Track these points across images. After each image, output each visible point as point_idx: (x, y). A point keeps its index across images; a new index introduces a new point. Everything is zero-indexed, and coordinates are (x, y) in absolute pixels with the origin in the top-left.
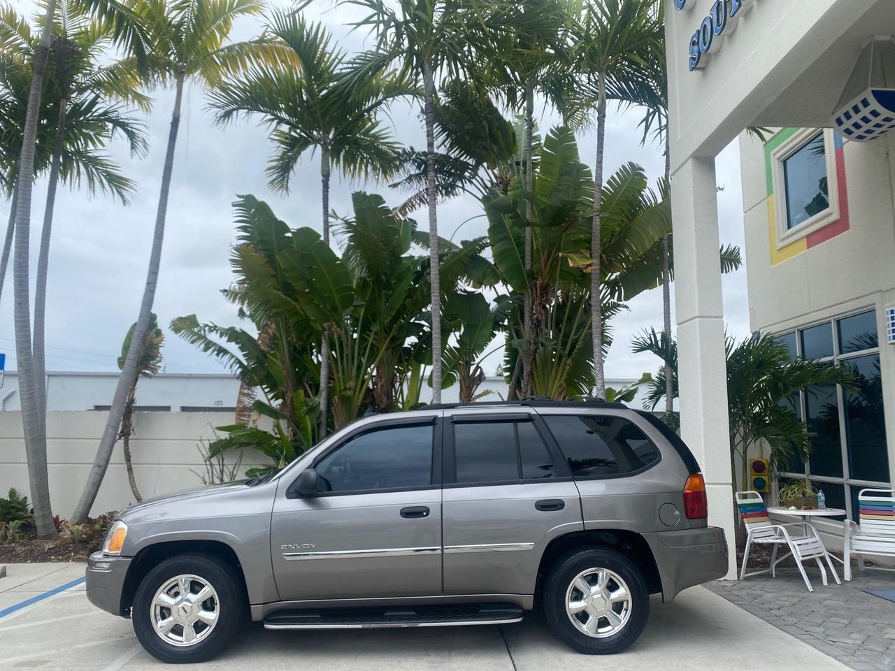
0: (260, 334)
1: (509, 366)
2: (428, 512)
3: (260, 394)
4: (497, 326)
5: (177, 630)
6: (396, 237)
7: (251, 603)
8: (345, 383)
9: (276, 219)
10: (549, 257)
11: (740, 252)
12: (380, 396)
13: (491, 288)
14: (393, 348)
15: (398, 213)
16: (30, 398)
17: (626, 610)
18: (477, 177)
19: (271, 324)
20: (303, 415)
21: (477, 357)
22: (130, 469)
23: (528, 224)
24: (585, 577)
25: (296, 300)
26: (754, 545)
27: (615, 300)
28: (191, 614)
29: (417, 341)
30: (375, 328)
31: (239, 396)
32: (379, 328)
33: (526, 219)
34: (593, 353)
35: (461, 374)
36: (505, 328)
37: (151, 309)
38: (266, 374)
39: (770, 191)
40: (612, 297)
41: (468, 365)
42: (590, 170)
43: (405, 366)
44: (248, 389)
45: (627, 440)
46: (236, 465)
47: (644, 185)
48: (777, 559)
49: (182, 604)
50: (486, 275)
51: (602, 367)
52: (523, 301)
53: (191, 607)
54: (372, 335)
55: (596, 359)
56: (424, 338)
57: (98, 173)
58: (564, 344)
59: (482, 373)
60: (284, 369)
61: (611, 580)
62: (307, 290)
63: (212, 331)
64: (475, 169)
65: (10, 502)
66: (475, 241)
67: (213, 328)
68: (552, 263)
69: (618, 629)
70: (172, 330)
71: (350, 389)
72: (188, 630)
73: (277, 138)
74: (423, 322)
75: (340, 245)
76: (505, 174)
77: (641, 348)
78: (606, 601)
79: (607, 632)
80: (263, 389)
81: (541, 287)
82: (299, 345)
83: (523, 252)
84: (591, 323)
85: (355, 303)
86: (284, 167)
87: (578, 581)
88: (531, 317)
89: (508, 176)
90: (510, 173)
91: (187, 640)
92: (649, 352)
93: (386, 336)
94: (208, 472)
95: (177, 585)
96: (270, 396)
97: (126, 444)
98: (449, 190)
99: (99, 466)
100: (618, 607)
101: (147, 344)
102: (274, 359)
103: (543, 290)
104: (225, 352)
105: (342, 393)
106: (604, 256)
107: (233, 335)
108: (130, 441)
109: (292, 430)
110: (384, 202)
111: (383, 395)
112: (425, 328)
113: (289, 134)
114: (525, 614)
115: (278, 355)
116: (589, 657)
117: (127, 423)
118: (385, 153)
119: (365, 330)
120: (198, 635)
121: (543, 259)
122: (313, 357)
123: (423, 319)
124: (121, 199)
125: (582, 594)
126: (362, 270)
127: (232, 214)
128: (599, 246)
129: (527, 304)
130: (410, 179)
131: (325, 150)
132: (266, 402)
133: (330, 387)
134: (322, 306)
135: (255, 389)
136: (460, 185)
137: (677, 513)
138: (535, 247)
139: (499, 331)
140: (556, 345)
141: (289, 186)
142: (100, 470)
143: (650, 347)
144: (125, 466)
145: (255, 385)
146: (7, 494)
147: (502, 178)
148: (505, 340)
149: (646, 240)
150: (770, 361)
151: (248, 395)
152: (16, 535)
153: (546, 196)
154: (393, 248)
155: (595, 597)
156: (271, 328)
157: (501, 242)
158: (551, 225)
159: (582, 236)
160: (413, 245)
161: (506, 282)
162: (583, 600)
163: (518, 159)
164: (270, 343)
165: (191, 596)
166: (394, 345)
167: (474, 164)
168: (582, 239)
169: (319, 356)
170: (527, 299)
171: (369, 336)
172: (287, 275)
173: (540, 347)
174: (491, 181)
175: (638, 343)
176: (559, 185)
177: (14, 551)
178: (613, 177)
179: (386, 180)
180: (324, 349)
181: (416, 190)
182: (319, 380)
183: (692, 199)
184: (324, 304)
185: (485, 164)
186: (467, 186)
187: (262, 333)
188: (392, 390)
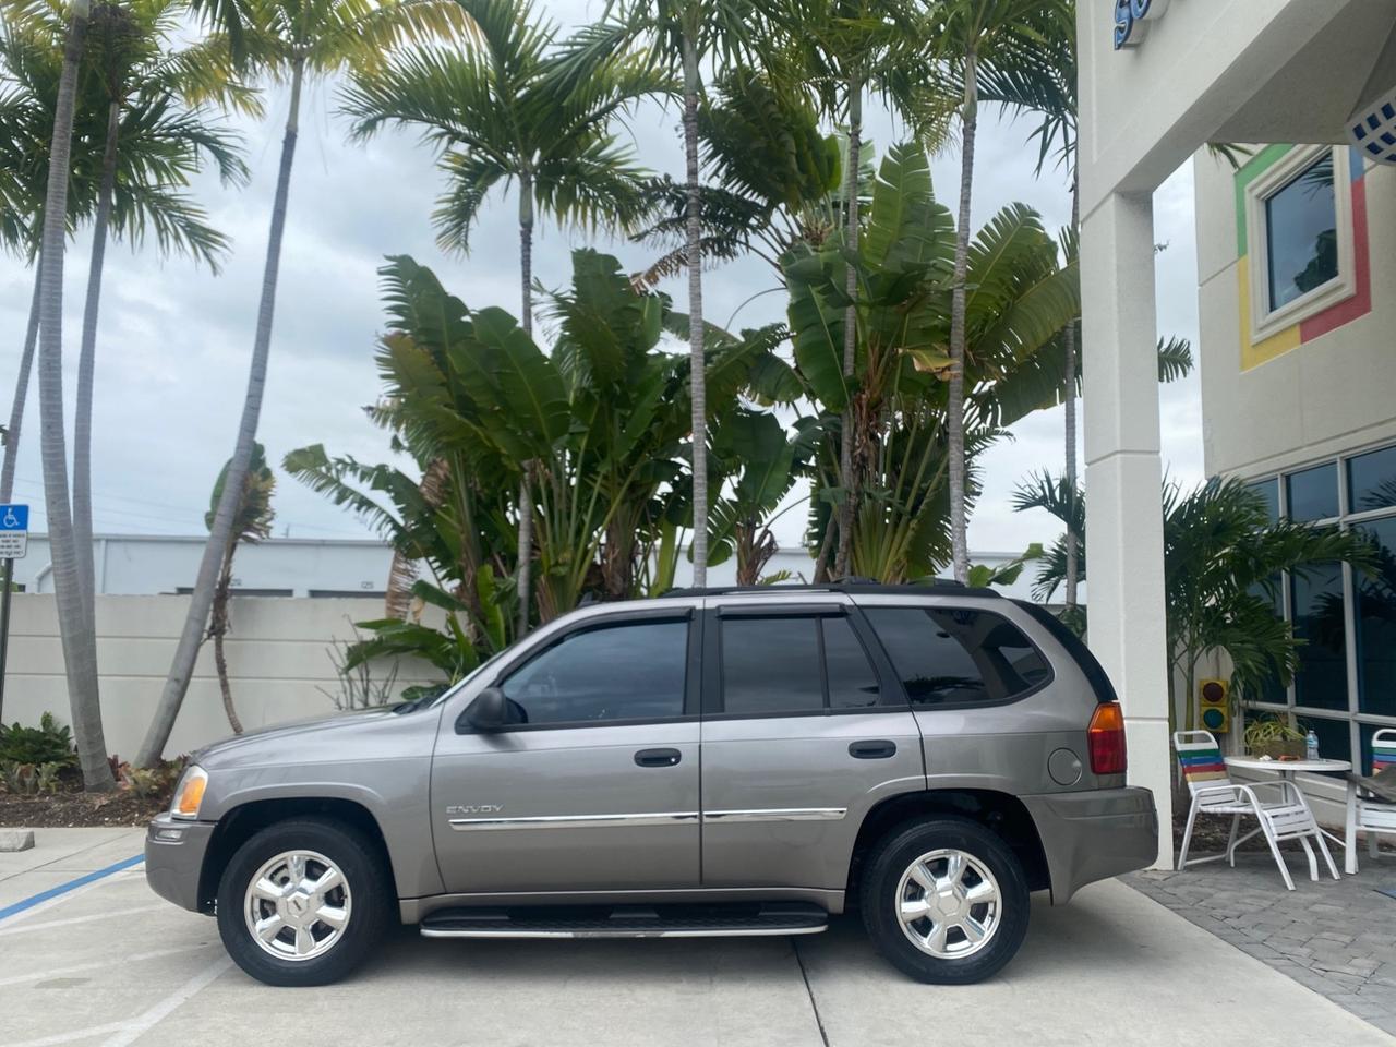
0: (424, 477)
1: (816, 530)
2: (678, 756)
3: (426, 570)
4: (798, 468)
5: (286, 935)
6: (638, 323)
7: (400, 896)
8: (556, 554)
9: (446, 294)
10: (881, 356)
11: (1191, 349)
12: (613, 577)
13: (788, 405)
14: (632, 500)
15: (644, 281)
16: (68, 574)
17: (993, 916)
18: (769, 228)
19: (442, 461)
20: (492, 605)
21: (766, 517)
22: (225, 686)
23: (849, 302)
24: (927, 864)
25: (479, 424)
26: (1201, 816)
27: (987, 426)
28: (307, 912)
29: (670, 490)
30: (603, 469)
31: (392, 574)
32: (610, 468)
33: (847, 294)
34: (950, 509)
35: (739, 542)
36: (810, 471)
37: (254, 436)
38: (434, 540)
39: (1242, 251)
40: (983, 420)
41: (751, 528)
42: (950, 215)
43: (652, 530)
44: (406, 562)
45: (1001, 648)
46: (388, 680)
48: (1238, 837)
49: (294, 896)
50: (783, 385)
51: (964, 530)
52: (840, 428)
53: (308, 900)
54: (599, 479)
55: (954, 518)
56: (682, 485)
57: (172, 224)
58: (904, 496)
59: (772, 541)
60: (463, 533)
61: (969, 869)
62: (497, 408)
63: (349, 471)
64: (765, 213)
65: (44, 734)
66: (764, 330)
67: (351, 466)
68: (887, 364)
69: (979, 945)
70: (287, 470)
71: (564, 564)
72: (304, 935)
73: (450, 164)
74: (680, 460)
75: (548, 336)
76: (814, 222)
77: (1027, 503)
78: (960, 901)
79: (959, 951)
80: (430, 564)
81: (868, 404)
82: (485, 494)
83: (841, 349)
84: (948, 462)
85: (572, 429)
86: (462, 210)
87: (916, 870)
88: (852, 452)
89: (820, 225)
90: (823, 220)
91: (303, 952)
92: (1041, 509)
93: (620, 480)
94: (345, 692)
95: (285, 866)
96: (441, 574)
97: (219, 647)
98: (723, 247)
99: (177, 680)
100: (979, 911)
101: (249, 492)
102: (446, 517)
103: (873, 408)
104: (370, 504)
105: (553, 571)
106: (970, 354)
107: (384, 478)
108: (224, 642)
109: (474, 628)
110: (620, 268)
111: (617, 575)
112: (683, 470)
113: (469, 157)
114: (832, 919)
115: (453, 510)
116: (931, 988)
117: (220, 615)
118: (625, 188)
120: (319, 944)
121: (872, 359)
122: (508, 514)
123: (679, 455)
124: (209, 265)
125: (923, 890)
126: (583, 376)
127: (379, 286)
128: (963, 338)
129: (846, 431)
130: (664, 226)
131: (526, 184)
132: (435, 584)
133: (533, 561)
134: (520, 434)
135: (417, 563)
136: (743, 239)
137: (1077, 764)
138: (860, 340)
139: (801, 476)
140: (891, 496)
141: (469, 242)
142: (177, 688)
143: (1042, 501)
144: (217, 681)
145: (417, 557)
146: (39, 721)
147: (810, 230)
148: (810, 490)
149: (1040, 329)
150: (1236, 523)
151: (406, 572)
152: (52, 784)
153: (880, 256)
154: (634, 340)
155: (942, 895)
156: (441, 468)
157: (808, 331)
158: (885, 303)
159: (936, 322)
160: (666, 334)
161: (812, 396)
162: (923, 900)
163: (837, 197)
164: (440, 491)
165: (306, 883)
166: (634, 496)
167: (764, 205)
168: (936, 326)
169: (517, 512)
170: (847, 423)
171: (595, 481)
172: (464, 384)
173: (866, 500)
174: (792, 234)
175: (1022, 495)
176: (902, 239)
177: (48, 808)
178: (987, 227)
179: (627, 229)
180: (524, 502)
181: (672, 245)
182: (517, 548)
183: (1114, 260)
184: (524, 430)
185: (782, 206)
186: (754, 240)
187: (427, 474)
188: (630, 567)
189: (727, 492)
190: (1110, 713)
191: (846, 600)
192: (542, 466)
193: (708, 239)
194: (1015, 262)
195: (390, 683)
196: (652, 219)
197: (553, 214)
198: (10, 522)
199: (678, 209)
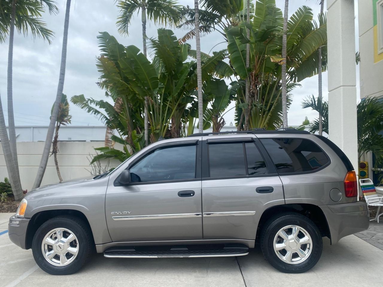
0: (115, 104)
1: (237, 118)
2: (194, 193)
3: (117, 133)
4: (231, 98)
5: (57, 257)
6: (180, 51)
7: (96, 244)
8: (156, 127)
9: (118, 43)
10: (259, 59)
11: (360, 55)
12: (174, 133)
13: (228, 78)
14: (179, 110)
15: (182, 41)
17: (309, 249)
18: (221, 22)
19: (120, 99)
20: (136, 142)
21: (222, 114)
22: (58, 168)
23: (248, 41)
24: (285, 230)
25: (129, 84)
27: (293, 82)
28: (63, 249)
29: (191, 106)
30: (170, 99)
31: (106, 133)
32: (172, 99)
33: (247, 38)
34: (282, 109)
35: (213, 122)
36: (236, 99)
37: (62, 92)
38: (118, 123)
39: (375, 23)
40: (291, 80)
41: (217, 117)
42: (281, 12)
43: (186, 119)
44: (111, 130)
46: (106, 166)
47: (311, 18)
48: (379, 214)
49: (58, 244)
50: (227, 71)
51: (286, 116)
52: (245, 84)
53: (64, 245)
54: (168, 103)
55: (284, 112)
56: (195, 104)
57: (36, 28)
58: (266, 106)
59: (224, 122)
60: (127, 120)
61: (300, 232)
62: (135, 79)
63: (92, 102)
64: (220, 18)
65: (5, 184)
66: (221, 52)
67: (92, 101)
68: (261, 62)
69: (304, 259)
70: (72, 102)
71: (158, 129)
72: (63, 257)
73: (120, 5)
74: (194, 96)
75: (150, 54)
76: (235, 21)
77: (307, 106)
78: (297, 244)
79: (297, 261)
80: (118, 130)
81: (255, 75)
82: (134, 109)
83: (245, 59)
84: (281, 93)
85: (159, 86)
86: (125, 20)
87: (281, 233)
88: (249, 91)
89: (237, 22)
90: (238, 20)
91: (63, 263)
92: (311, 108)
93: (175, 103)
94: (93, 170)
95: (55, 233)
96: (121, 134)
97: (55, 157)
98: (206, 29)
99: (42, 167)
100: (304, 247)
101: (61, 109)
102: (122, 116)
103: (256, 77)
104: (99, 112)
105: (155, 131)
106: (288, 57)
107: (102, 104)
108: (57, 155)
109: (132, 150)
110: (173, 34)
111: (175, 133)
112: (195, 99)
113: (126, 2)
114: (250, 250)
115: (124, 114)
116: (287, 275)
117: (55, 147)
118: (175, 11)
119: (165, 100)
120: (69, 260)
121: (256, 60)
122: (142, 115)
123: (194, 95)
124: (48, 41)
125: (283, 239)
126: (162, 69)
127: (98, 42)
128: (286, 52)
129: (247, 85)
130: (187, 22)
131: (144, 9)
132: (119, 137)
133: (149, 129)
134: (142, 87)
135: (114, 130)
136: (213, 26)
137: (341, 194)
138: (251, 56)
139: (233, 100)
140: (262, 105)
141: (128, 31)
142: (42, 170)
143: (312, 105)
144: (55, 167)
145: (114, 128)
146: (4, 180)
147: (234, 23)
148: (235, 105)
149: (311, 49)
150: (378, 110)
151: (111, 133)
152: (6, 199)
153: (258, 27)
154: (179, 57)
155: (291, 241)
156: (120, 101)
157: (234, 53)
158: (260, 41)
159: (277, 48)
160: (189, 57)
161: (236, 75)
162: (283, 243)
163: (242, 14)
164: (120, 108)
165: (63, 239)
166: (180, 108)
167: (219, 15)
168: (277, 49)
169: (144, 114)
170: (247, 82)
171: (167, 103)
172: (124, 71)
173: (254, 107)
174: (228, 24)
175: (305, 103)
176: (265, 21)
177: (3, 207)
178: (294, 15)
179: (176, 24)
180: (146, 111)
181: (190, 29)
182: (144, 125)
183: (341, 20)
184: (144, 87)
185: (225, 16)
186: (216, 26)
187: (116, 103)
188: (180, 130)
189: (209, 106)
190: (352, 175)
191: (253, 136)
192: (151, 99)
193: (201, 26)
194: (303, 26)
195: (107, 167)
196: (184, 21)
197: (153, 20)
199: (192, 17)
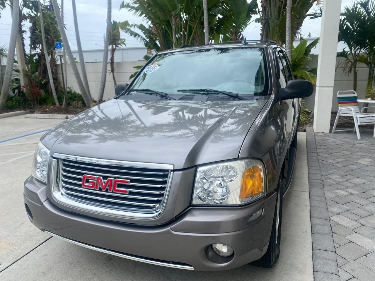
22: (115, 84)
31: (147, 54)
35: (233, 38)
41: (236, 33)
44: (150, 51)
54: (188, 22)
60: (160, 41)
80: (155, 51)
97: (113, 74)
102: (156, 37)
104: (138, 35)
107: (142, 27)
117: (113, 67)
192: (178, 20)
198: (59, 47)
